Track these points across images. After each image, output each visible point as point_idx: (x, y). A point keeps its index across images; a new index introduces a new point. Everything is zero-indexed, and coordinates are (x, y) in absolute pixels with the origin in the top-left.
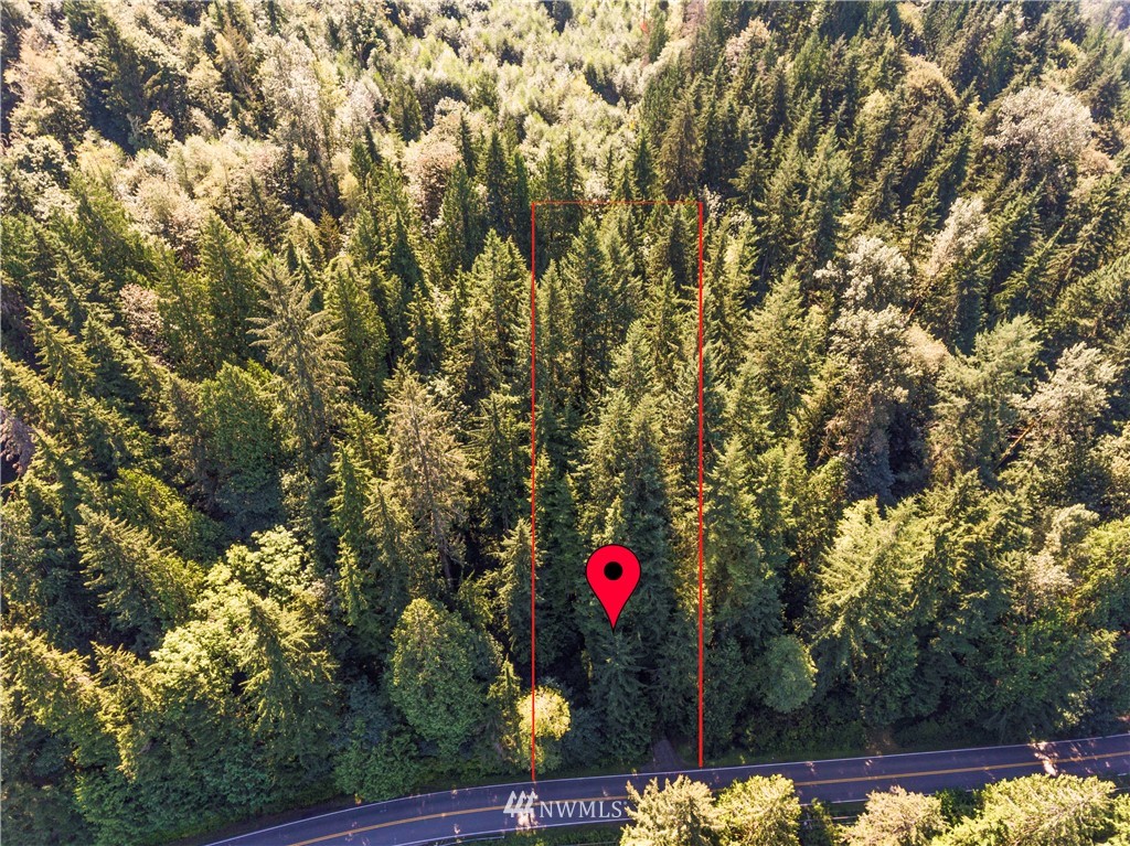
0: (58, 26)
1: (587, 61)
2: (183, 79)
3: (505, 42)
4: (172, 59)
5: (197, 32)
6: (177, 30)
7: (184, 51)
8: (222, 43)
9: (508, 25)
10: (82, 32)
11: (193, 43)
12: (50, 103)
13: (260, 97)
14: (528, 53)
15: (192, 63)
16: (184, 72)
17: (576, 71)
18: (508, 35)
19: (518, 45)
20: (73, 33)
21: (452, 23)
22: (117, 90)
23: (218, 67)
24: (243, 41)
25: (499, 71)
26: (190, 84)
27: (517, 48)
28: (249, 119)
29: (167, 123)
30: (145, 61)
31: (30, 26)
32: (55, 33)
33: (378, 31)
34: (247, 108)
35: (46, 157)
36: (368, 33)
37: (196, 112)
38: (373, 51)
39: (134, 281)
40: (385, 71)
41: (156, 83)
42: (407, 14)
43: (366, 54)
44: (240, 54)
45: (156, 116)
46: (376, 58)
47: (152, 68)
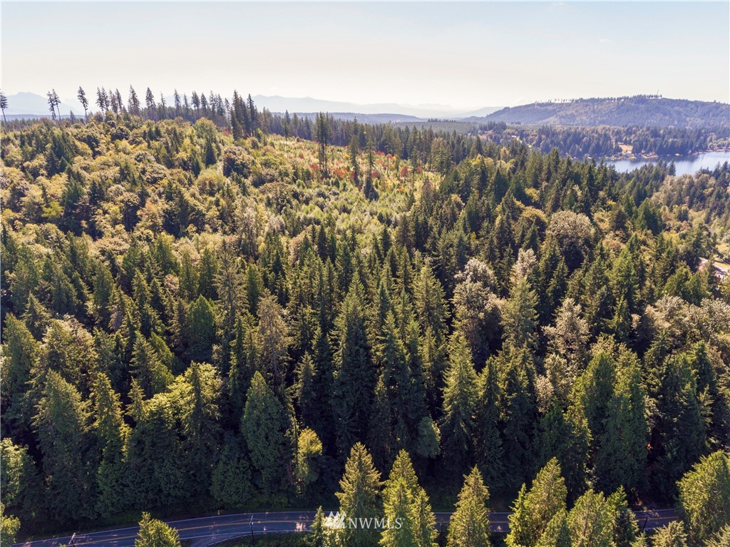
0: (160, 197)
1: (379, 212)
2: (204, 215)
3: (344, 206)
4: (201, 207)
5: (213, 199)
6: (206, 199)
7: (207, 205)
8: (222, 202)
9: (346, 200)
10: (169, 198)
11: (211, 202)
12: (152, 221)
13: (233, 222)
14: (354, 209)
15: (208, 209)
16: (204, 212)
17: (374, 216)
18: (345, 203)
19: (349, 207)
20: (166, 199)
21: (321, 199)
22: (178, 217)
23: (218, 210)
24: (231, 201)
25: (339, 216)
26: (206, 217)
27: (349, 208)
28: (227, 228)
29: (194, 229)
30: (192, 207)
31: (150, 197)
32: (158, 199)
33: (287, 200)
34: (227, 225)
35: (147, 236)
36: (283, 201)
37: (207, 226)
38: (284, 208)
39: (172, 274)
40: (288, 215)
41: (194, 215)
42: (303, 196)
43: (281, 209)
44: (229, 206)
45: (190, 226)
46: (286, 210)
47: (193, 210)
